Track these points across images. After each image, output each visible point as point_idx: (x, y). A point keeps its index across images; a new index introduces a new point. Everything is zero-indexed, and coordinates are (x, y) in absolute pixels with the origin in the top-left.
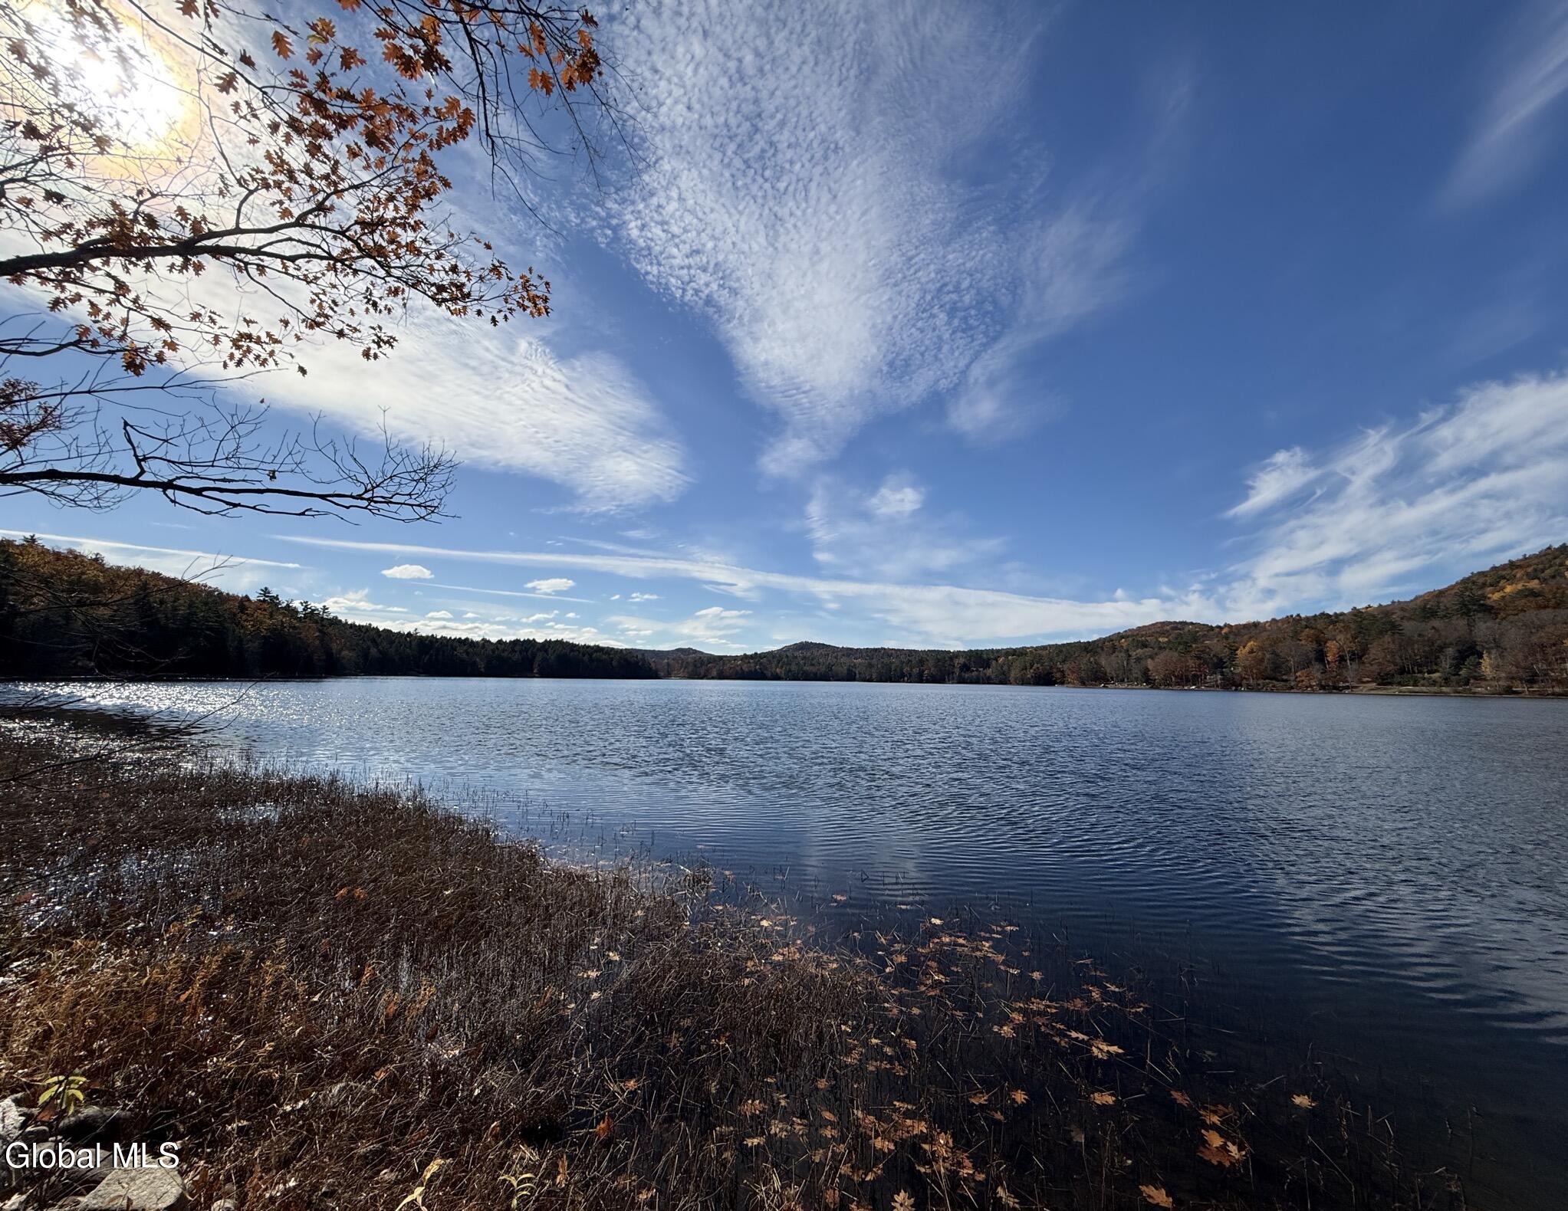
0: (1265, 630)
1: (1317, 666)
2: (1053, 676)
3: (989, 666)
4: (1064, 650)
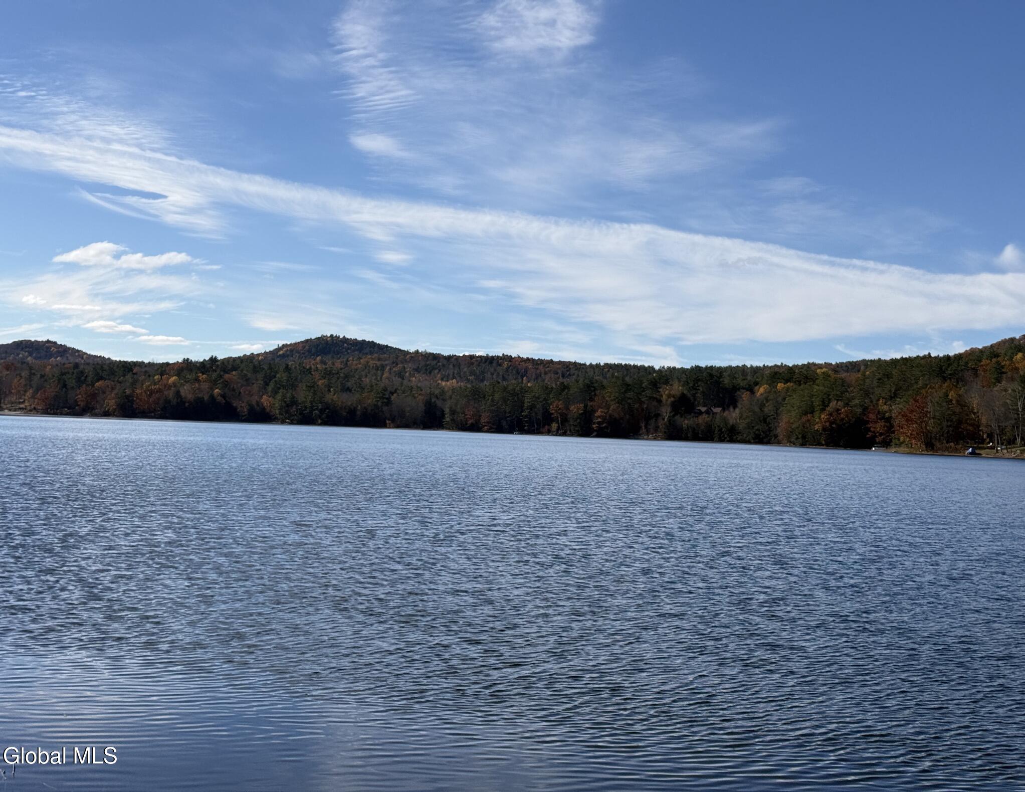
2: (869, 430)
3: (734, 403)
4: (895, 372)
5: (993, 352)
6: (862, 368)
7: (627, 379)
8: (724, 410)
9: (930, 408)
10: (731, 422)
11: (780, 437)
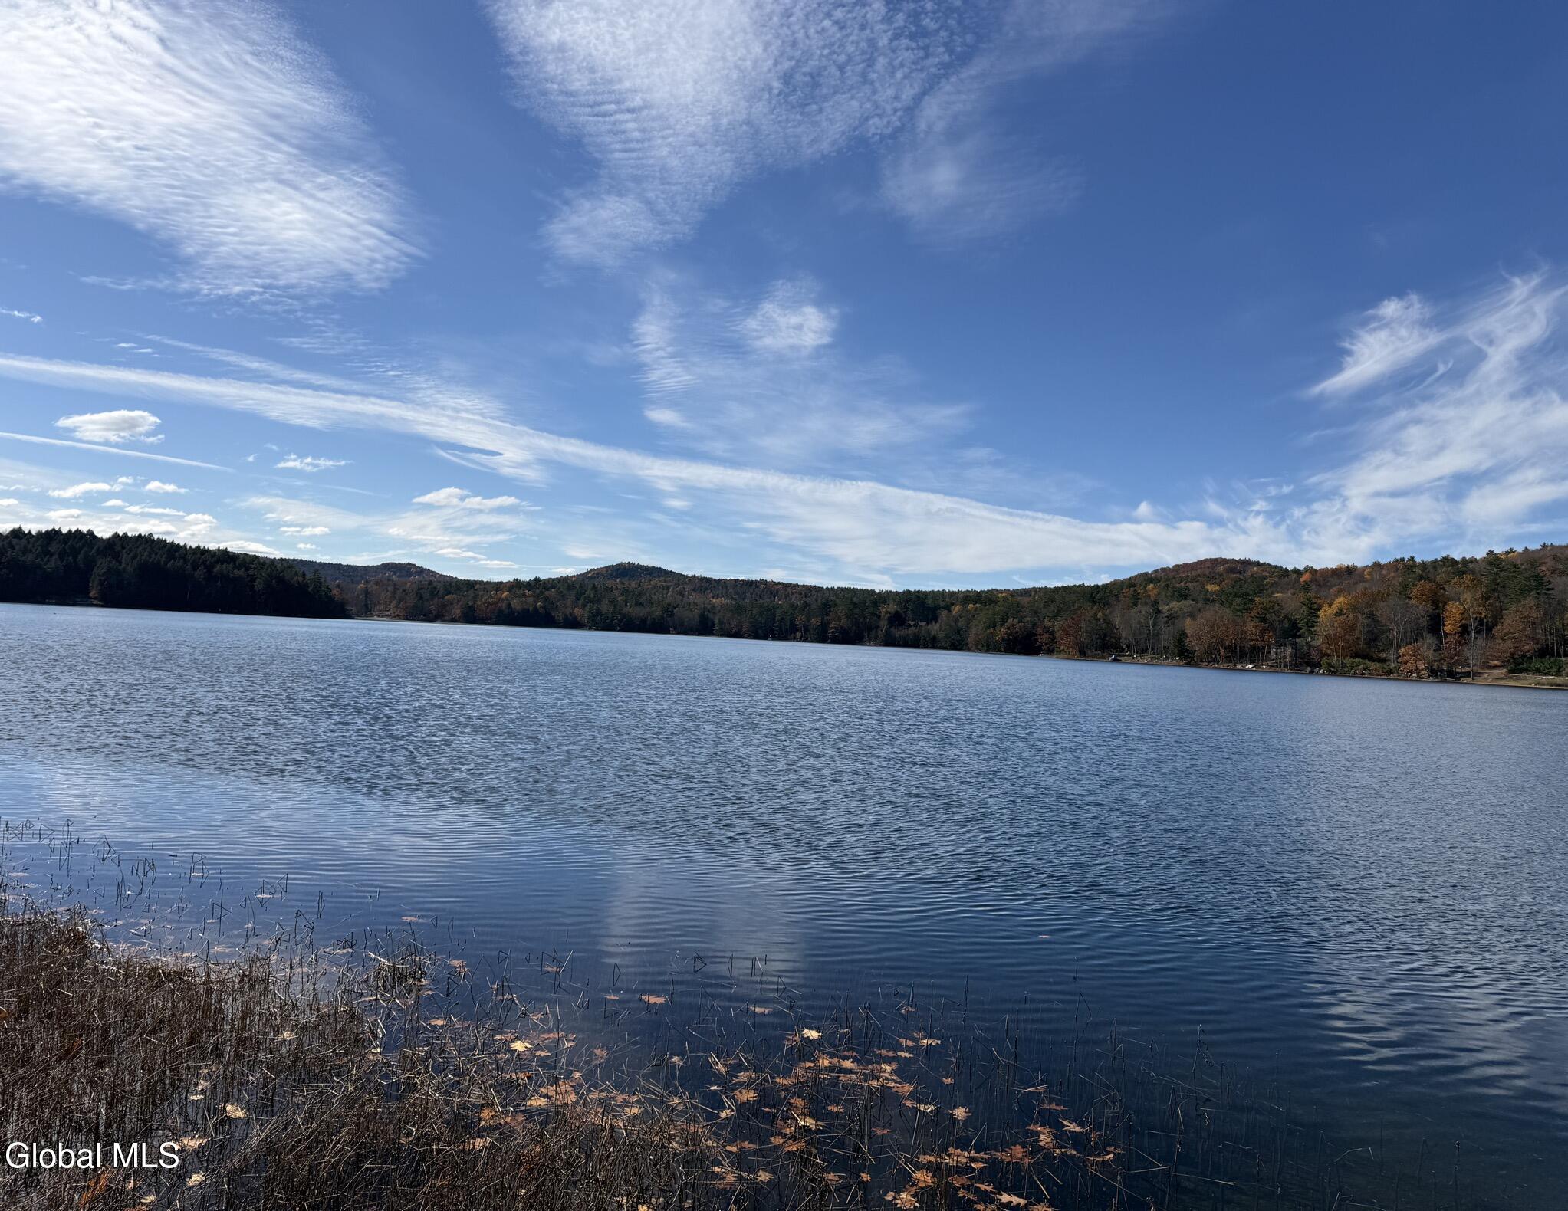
0: (1362, 578)
1: (1429, 640)
2: (1036, 640)
3: (935, 619)
4: (1057, 597)
5: (1131, 583)
6: (1033, 593)
7: (854, 599)
8: (928, 624)
9: (1083, 625)
10: (933, 633)
11: (970, 645)
